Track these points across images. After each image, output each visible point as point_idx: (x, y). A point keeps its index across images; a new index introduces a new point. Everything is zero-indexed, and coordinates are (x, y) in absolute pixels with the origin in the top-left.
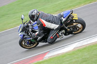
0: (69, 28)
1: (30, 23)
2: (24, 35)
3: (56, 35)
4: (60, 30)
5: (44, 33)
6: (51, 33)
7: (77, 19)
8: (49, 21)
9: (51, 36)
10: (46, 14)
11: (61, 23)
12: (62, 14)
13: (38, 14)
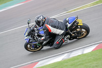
0: (74, 33)
1: (36, 27)
2: (30, 40)
3: (62, 40)
4: (65, 36)
7: (82, 25)
8: (55, 27)
9: (57, 41)
11: (67, 29)
12: (67, 19)
13: (44, 20)
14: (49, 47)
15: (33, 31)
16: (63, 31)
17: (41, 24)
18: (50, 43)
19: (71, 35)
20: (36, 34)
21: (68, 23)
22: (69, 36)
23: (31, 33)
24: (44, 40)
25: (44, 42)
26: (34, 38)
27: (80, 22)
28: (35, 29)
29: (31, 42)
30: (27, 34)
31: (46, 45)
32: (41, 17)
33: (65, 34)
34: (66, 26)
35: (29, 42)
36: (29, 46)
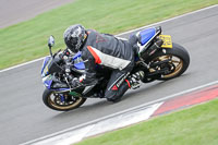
0: (153, 66)
1: (67, 54)
5: (97, 77)
7: (170, 46)
8: (108, 52)
10: (103, 35)
12: (137, 35)
16: (127, 62)
20: (68, 70)
27: (166, 41)
33: (133, 69)
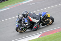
3: (38, 26)
6: (35, 24)
9: (35, 26)
11: (41, 19)
13: (28, 14)
14: (30, 30)
15: (21, 20)
17: (26, 16)
18: (31, 28)
19: (43, 23)
21: (41, 16)
22: (42, 24)
23: (20, 22)
24: (27, 26)
25: (28, 27)
26: (21, 24)
28: (22, 19)
29: (20, 27)
30: (17, 22)
31: (28, 29)
32: (26, 12)
34: (41, 17)
35: (18, 27)
36: (18, 29)
